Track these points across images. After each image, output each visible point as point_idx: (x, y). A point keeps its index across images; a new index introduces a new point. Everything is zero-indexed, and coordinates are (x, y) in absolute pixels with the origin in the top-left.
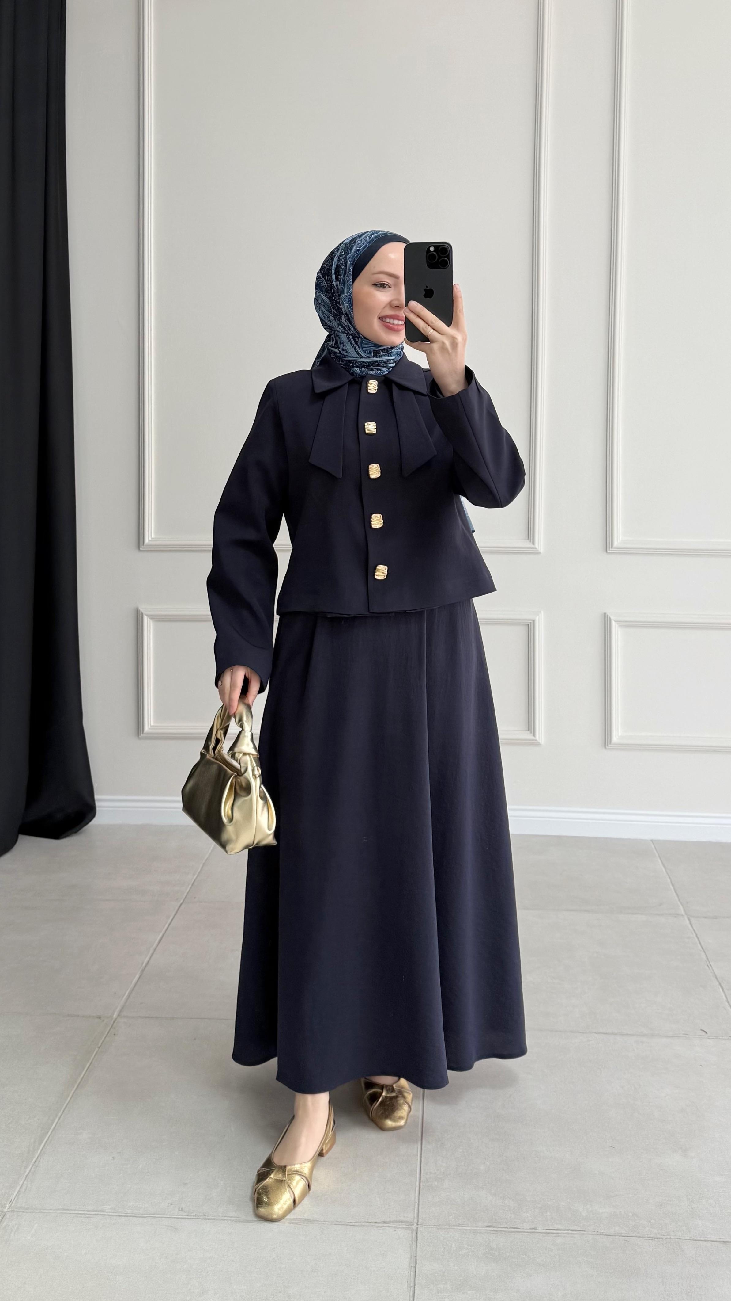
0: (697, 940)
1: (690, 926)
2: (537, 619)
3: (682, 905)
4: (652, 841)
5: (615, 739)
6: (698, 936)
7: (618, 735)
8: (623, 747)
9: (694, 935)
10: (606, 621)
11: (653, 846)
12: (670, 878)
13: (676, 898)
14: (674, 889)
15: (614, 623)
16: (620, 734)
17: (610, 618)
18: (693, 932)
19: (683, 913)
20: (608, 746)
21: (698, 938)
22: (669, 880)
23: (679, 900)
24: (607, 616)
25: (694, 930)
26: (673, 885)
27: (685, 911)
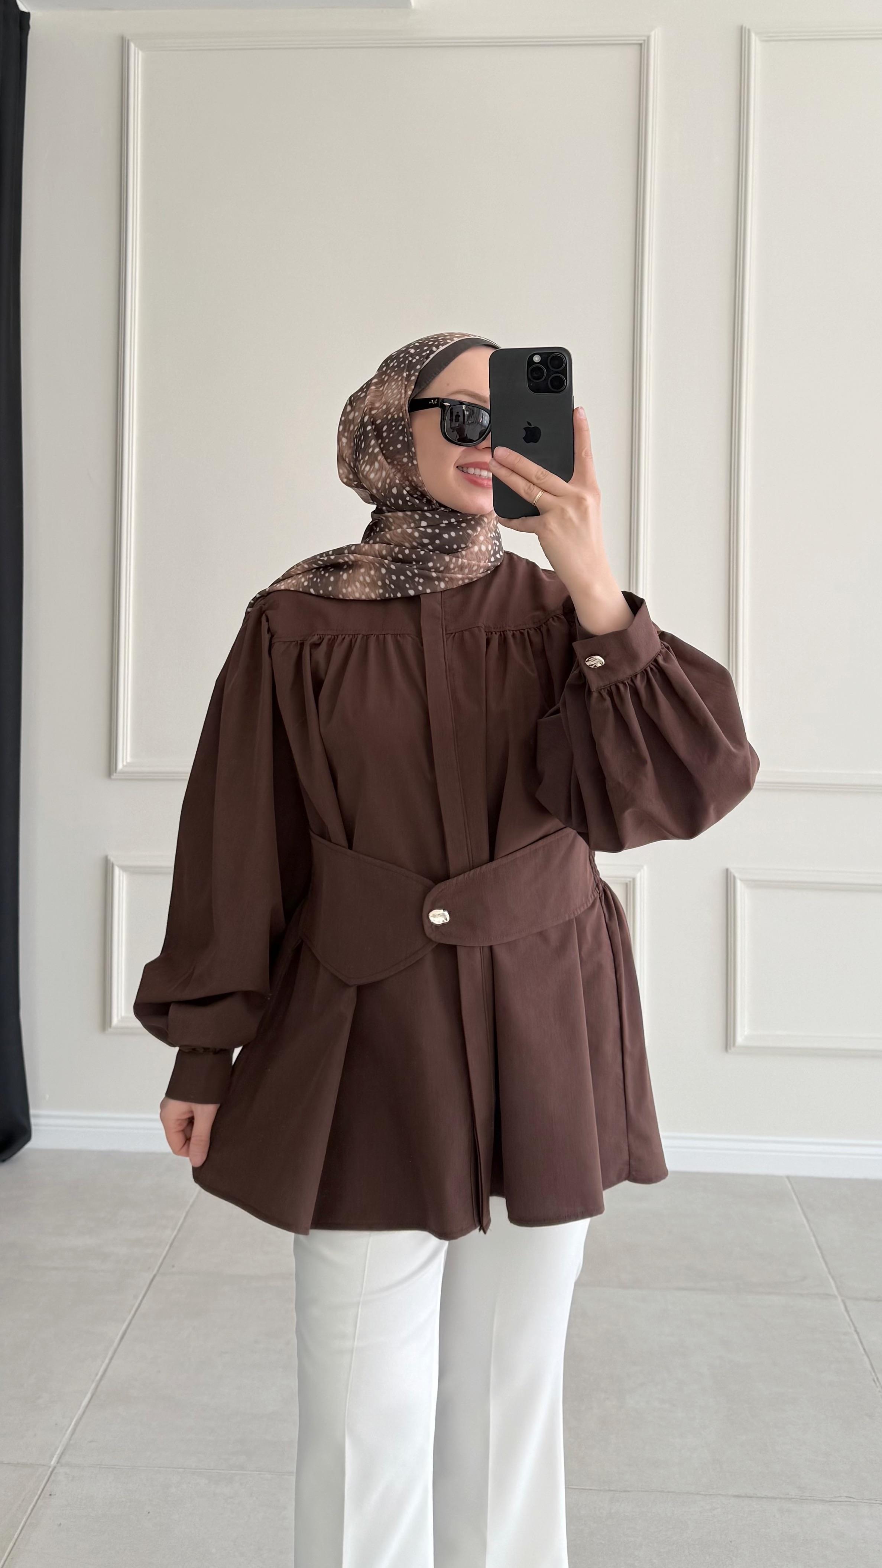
0: (856, 1337)
1: (846, 1314)
2: (638, 875)
3: (835, 1282)
4: (788, 1177)
5: (740, 1040)
6: (858, 1330)
7: (743, 1033)
8: (749, 1051)
9: (853, 1328)
10: (729, 880)
11: (789, 1186)
12: (814, 1236)
13: (825, 1269)
14: (822, 1253)
15: (739, 884)
16: (746, 1033)
17: (734, 878)
18: (851, 1324)
19: (836, 1293)
20: (730, 1049)
21: (858, 1333)
22: (813, 1239)
23: (830, 1273)
24: (731, 873)
25: (851, 1320)
26: (819, 1247)
27: (838, 1288)
